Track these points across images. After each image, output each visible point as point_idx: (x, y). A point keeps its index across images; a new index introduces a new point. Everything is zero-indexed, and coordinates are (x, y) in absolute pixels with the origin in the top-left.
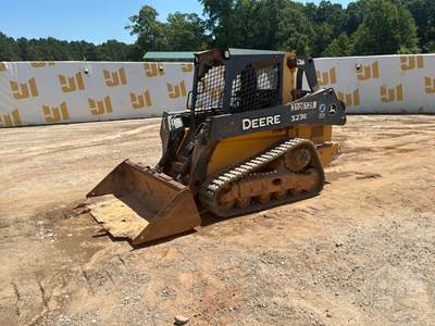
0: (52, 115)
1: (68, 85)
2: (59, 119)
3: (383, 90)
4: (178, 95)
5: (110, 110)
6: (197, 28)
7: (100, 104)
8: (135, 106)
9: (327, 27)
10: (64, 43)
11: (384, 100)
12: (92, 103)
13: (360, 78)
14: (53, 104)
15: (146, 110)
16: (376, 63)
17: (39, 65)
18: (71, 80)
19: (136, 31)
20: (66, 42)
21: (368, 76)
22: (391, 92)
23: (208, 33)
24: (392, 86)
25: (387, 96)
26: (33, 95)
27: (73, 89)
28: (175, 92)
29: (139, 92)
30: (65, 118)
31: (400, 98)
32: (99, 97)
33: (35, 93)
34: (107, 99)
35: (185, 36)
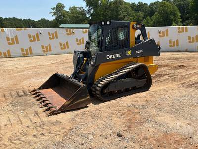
0: (25, 52)
1: (32, 39)
2: (28, 54)
3: (170, 42)
4: (80, 44)
5: (51, 50)
6: (83, 14)
7: (46, 47)
8: (62, 48)
9: (141, 14)
10: (21, 20)
11: (171, 46)
12: (43, 47)
13: (160, 36)
14: (26, 47)
15: (67, 50)
16: (167, 30)
17: (19, 30)
18: (34, 37)
19: (55, 15)
20: (21, 19)
21: (164, 36)
22: (174, 42)
23: (88, 16)
24: (174, 40)
25: (172, 44)
26: (17, 43)
27: (34, 40)
28: (79, 42)
29: (64, 42)
30: (31, 54)
31: (178, 45)
32: (46, 44)
33: (18, 42)
34: (50, 45)
35: (78, 17)
